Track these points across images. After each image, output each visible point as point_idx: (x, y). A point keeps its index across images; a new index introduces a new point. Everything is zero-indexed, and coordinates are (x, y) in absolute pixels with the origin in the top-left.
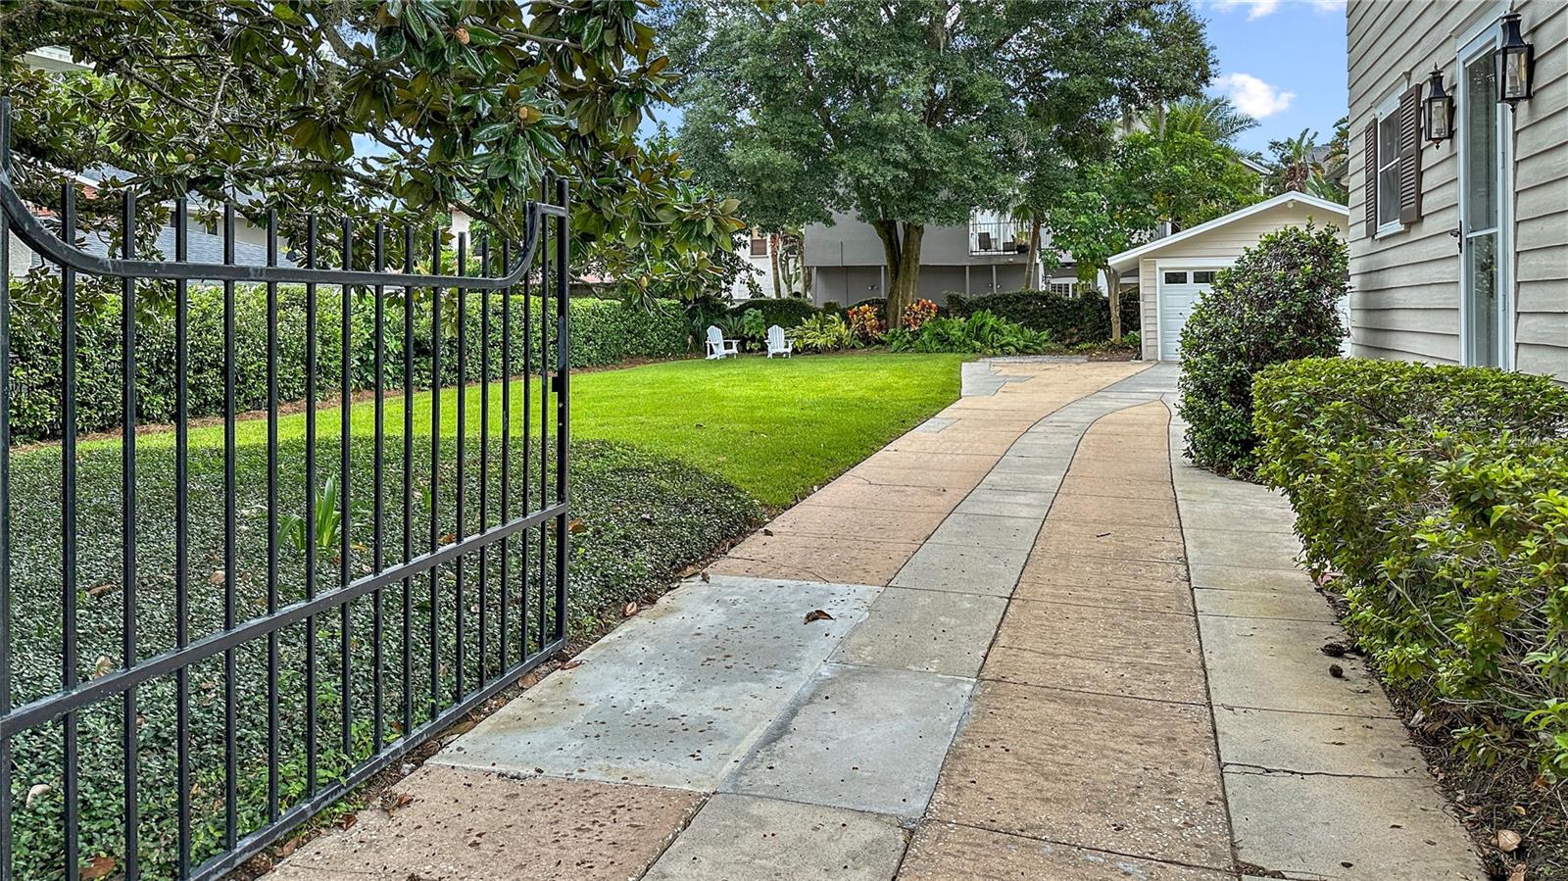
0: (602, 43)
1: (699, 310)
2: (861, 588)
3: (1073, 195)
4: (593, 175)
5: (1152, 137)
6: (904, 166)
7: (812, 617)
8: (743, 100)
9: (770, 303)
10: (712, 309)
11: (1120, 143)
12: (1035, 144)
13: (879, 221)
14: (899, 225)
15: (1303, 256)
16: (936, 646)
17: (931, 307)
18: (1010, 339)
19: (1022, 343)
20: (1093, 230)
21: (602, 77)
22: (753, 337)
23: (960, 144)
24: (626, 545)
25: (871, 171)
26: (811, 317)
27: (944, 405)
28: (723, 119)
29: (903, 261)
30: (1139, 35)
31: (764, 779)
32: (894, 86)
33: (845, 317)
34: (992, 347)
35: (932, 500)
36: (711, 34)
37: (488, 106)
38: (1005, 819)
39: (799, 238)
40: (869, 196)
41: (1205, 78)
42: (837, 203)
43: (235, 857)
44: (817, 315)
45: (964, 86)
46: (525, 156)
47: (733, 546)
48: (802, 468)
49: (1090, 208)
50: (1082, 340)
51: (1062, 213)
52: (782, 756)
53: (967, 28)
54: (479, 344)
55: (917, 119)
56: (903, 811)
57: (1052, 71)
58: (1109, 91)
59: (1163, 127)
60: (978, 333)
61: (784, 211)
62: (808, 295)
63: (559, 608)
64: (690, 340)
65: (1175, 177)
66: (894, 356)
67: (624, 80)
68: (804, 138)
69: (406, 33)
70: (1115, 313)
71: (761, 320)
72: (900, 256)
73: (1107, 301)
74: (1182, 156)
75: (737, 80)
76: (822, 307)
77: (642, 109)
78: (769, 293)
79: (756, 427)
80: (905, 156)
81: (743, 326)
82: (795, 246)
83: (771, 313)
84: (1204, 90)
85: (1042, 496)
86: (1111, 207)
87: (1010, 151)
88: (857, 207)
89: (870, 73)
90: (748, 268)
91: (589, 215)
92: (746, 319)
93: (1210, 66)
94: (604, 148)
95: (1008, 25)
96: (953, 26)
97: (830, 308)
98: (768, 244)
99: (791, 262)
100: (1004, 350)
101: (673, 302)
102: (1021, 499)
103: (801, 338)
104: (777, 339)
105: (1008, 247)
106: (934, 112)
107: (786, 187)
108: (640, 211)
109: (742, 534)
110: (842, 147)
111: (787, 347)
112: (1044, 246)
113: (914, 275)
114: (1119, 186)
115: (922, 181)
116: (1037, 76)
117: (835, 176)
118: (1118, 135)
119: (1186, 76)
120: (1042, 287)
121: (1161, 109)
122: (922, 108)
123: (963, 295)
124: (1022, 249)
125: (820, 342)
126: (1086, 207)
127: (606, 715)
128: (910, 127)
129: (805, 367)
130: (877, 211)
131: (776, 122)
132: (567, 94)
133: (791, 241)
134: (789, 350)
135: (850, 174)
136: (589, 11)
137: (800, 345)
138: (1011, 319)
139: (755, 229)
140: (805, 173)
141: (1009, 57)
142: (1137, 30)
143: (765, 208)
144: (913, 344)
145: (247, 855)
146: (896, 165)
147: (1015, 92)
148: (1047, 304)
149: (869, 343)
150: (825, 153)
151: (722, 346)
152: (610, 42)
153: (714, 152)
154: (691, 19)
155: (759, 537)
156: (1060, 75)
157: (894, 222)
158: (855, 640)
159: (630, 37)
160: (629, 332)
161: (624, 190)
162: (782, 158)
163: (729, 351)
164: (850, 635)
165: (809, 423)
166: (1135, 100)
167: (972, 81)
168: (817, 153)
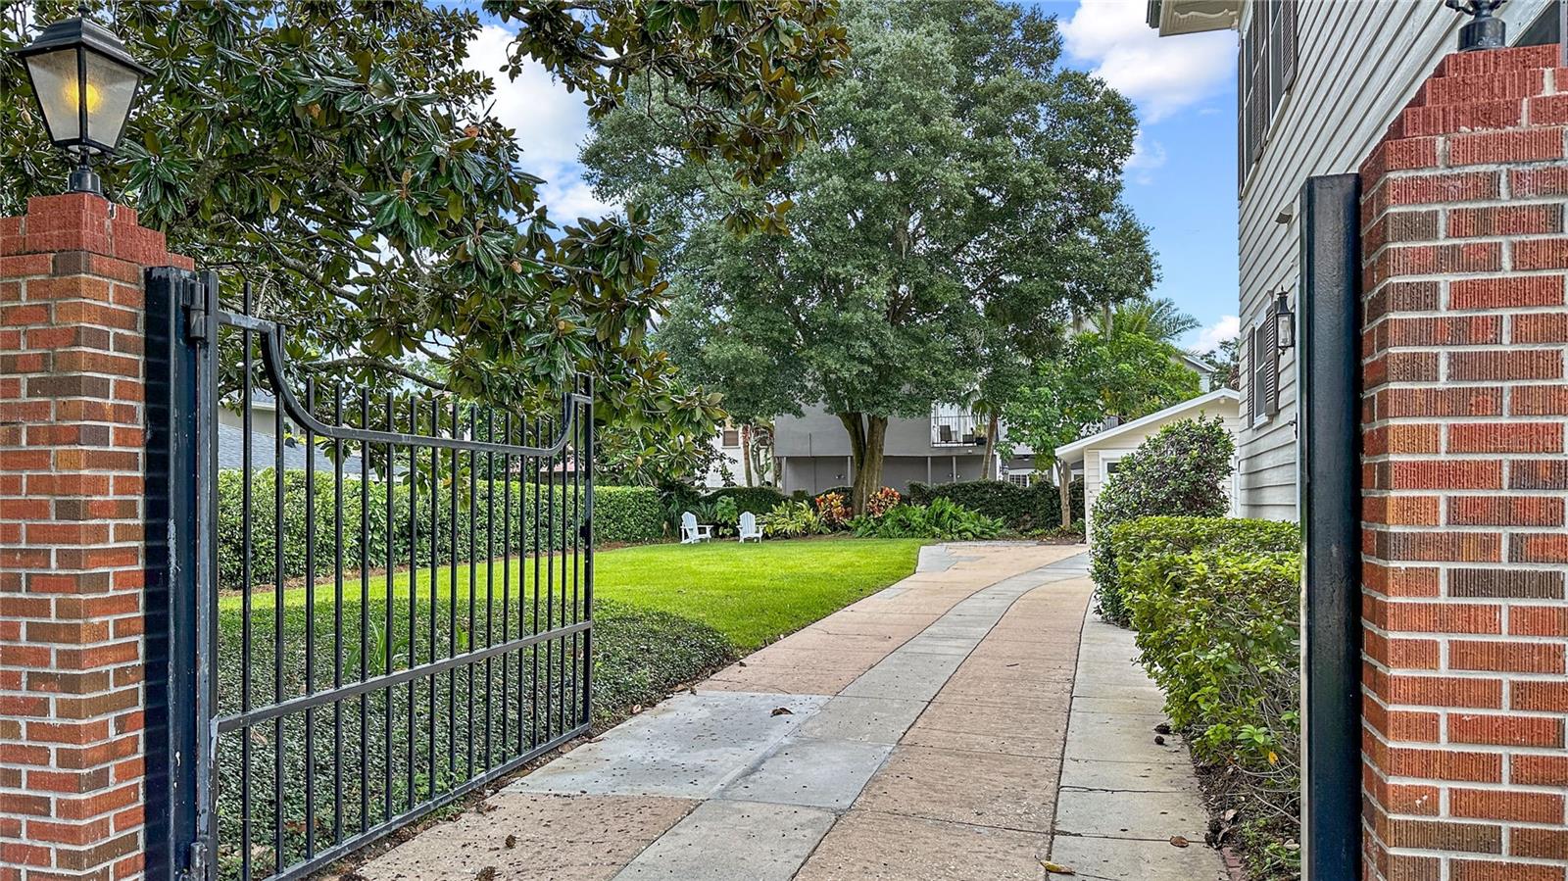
0: (618, 271)
1: (675, 497)
2: (815, 697)
3: (1027, 390)
4: (604, 373)
5: (1101, 337)
6: (868, 361)
7: (776, 713)
8: (718, 299)
9: (741, 491)
10: (689, 498)
11: (1070, 342)
12: (991, 342)
13: (846, 413)
14: (864, 417)
15: (1192, 443)
16: (869, 728)
17: (893, 495)
18: (967, 525)
19: (978, 529)
20: (1046, 424)
21: (615, 296)
22: (726, 522)
23: (921, 341)
24: (631, 664)
25: (838, 366)
26: (780, 505)
27: (899, 579)
28: (697, 316)
29: (868, 451)
30: (1087, 241)
31: (741, 792)
32: (859, 287)
33: (813, 505)
34: (951, 533)
35: (878, 644)
36: (686, 235)
37: (534, 320)
38: (902, 810)
39: (770, 430)
40: (836, 389)
41: (1148, 282)
42: (806, 396)
43: (391, 825)
44: (786, 501)
45: (924, 287)
46: (562, 357)
47: (713, 673)
48: (771, 622)
49: (1042, 403)
50: (1035, 527)
51: (1017, 408)
52: (754, 782)
53: (928, 233)
54: (468, 526)
55: (881, 318)
56: (836, 805)
57: (1007, 273)
58: (1060, 293)
59: (1110, 328)
60: (937, 519)
61: (755, 404)
62: (779, 485)
63: (586, 702)
64: (665, 526)
65: (1120, 372)
66: (859, 541)
67: (633, 299)
68: (776, 334)
69: (477, 265)
70: (1065, 501)
71: (733, 506)
72: (865, 446)
73: (1058, 490)
74: (1127, 355)
75: (711, 280)
76: (791, 495)
77: (648, 322)
78: (740, 481)
79: (729, 593)
80: (869, 352)
81: (716, 513)
82: (766, 437)
83: (743, 500)
84: (1147, 292)
85: (969, 641)
86: (1061, 402)
87: (968, 348)
88: (825, 400)
89: (837, 274)
90: (722, 457)
91: (601, 404)
92: (719, 506)
93: (1153, 271)
94: (614, 351)
95: (966, 230)
96: (916, 230)
97: (799, 496)
98: (740, 435)
99: (762, 453)
100: (961, 535)
101: (649, 489)
102: (953, 643)
103: (771, 524)
104: (748, 524)
105: (967, 439)
106: (897, 311)
107: (759, 380)
108: (644, 402)
109: (721, 665)
110: (811, 342)
111: (757, 532)
112: (1001, 438)
113: (878, 464)
114: (1069, 383)
115: (885, 375)
116: (994, 278)
117: (805, 371)
118: (1068, 334)
119: (1131, 280)
120: (999, 477)
121: (1108, 311)
122: (885, 307)
123: (924, 484)
124: (981, 441)
125: (790, 528)
126: (1039, 401)
127: (627, 765)
128: (875, 325)
129: (776, 551)
130: (843, 404)
131: (749, 319)
132: (587, 310)
133: (763, 432)
134: (760, 535)
135: (818, 369)
136: (607, 247)
137: (770, 530)
138: (969, 506)
139: (728, 420)
140: (776, 367)
141: (969, 260)
142: (1085, 237)
143: (738, 400)
144: (877, 530)
145: (398, 826)
146: (862, 360)
147: (973, 293)
148: (1003, 493)
149: (835, 529)
150: (794, 348)
151: (696, 531)
152: (624, 271)
153: (690, 347)
154: (668, 221)
155: (736, 667)
156: (1014, 278)
157: (859, 415)
158: (809, 725)
159: (640, 267)
160: (607, 517)
161: (629, 384)
162: (755, 353)
163: (703, 536)
164: (805, 722)
165: (776, 590)
166: (1084, 303)
167: (932, 283)
168: (787, 348)
